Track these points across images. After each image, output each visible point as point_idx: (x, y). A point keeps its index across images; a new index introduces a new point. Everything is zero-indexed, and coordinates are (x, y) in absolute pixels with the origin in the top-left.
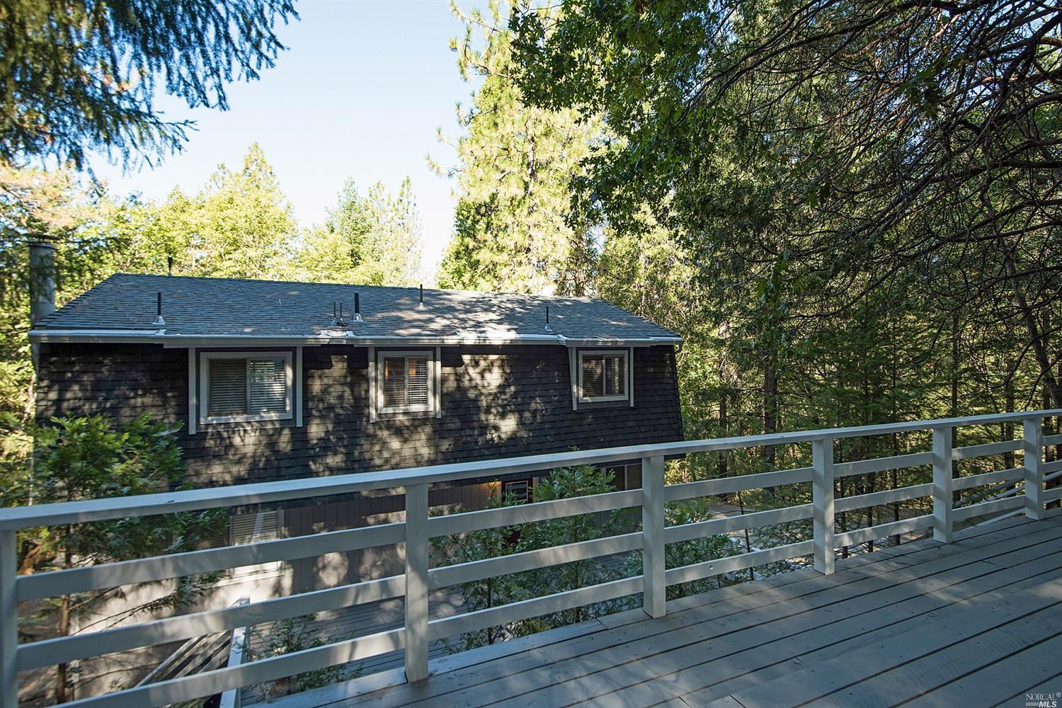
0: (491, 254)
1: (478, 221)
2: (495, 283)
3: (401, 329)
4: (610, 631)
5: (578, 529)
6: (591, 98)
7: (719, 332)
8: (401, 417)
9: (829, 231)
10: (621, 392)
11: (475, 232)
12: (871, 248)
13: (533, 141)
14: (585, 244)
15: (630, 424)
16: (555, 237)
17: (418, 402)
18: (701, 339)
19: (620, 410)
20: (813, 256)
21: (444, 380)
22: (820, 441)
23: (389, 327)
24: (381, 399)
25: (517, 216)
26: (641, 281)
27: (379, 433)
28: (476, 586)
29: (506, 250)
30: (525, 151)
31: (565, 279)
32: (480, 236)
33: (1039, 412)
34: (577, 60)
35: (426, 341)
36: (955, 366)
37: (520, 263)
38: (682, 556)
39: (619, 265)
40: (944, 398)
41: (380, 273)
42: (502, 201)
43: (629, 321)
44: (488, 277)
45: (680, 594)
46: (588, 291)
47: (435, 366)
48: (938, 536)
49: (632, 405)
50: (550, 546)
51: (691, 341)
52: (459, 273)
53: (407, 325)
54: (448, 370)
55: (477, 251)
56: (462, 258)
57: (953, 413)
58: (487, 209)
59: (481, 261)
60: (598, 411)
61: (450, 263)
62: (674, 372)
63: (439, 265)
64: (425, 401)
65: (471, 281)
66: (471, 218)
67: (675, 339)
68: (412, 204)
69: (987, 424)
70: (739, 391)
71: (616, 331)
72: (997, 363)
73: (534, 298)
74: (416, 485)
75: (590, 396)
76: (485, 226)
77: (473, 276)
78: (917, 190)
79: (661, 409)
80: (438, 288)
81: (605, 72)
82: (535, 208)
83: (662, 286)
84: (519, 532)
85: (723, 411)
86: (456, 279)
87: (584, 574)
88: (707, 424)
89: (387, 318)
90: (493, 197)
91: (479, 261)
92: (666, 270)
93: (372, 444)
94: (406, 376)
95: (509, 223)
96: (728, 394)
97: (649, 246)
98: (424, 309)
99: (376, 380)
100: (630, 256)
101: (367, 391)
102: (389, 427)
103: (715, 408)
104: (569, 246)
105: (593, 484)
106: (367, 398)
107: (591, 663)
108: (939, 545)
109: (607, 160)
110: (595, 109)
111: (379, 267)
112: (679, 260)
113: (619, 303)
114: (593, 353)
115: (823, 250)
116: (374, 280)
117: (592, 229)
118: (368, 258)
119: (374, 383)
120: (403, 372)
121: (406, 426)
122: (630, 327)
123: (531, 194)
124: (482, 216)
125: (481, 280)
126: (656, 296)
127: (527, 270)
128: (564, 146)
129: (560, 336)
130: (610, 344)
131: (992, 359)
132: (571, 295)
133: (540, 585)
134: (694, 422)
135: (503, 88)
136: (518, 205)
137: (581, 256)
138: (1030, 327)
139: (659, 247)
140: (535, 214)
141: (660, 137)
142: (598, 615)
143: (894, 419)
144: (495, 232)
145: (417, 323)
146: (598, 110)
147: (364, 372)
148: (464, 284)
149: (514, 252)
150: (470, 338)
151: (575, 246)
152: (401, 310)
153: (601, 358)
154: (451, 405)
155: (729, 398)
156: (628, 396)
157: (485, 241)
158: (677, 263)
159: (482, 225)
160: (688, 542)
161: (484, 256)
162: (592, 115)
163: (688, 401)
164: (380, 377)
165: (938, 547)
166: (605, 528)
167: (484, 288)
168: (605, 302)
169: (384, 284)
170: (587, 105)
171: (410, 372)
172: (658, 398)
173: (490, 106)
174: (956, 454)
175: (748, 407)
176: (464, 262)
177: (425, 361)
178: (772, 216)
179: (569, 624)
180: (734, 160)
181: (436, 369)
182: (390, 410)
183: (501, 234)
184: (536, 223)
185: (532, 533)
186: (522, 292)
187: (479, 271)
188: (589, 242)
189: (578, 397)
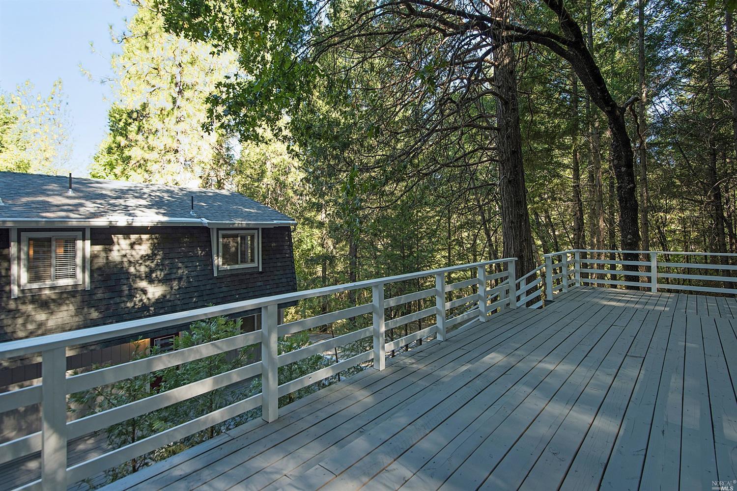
0: (142, 152)
1: (130, 124)
2: (146, 175)
3: (48, 212)
4: (236, 440)
5: (211, 367)
6: (223, 39)
7: (321, 217)
8: (47, 292)
9: (383, 155)
10: (252, 261)
11: (127, 132)
12: (405, 167)
13: (181, 66)
14: (224, 150)
15: (259, 284)
16: (200, 143)
17: (66, 276)
18: (310, 222)
19: (251, 274)
20: (376, 170)
21: (94, 257)
22: (377, 285)
23: (35, 210)
24: (24, 277)
25: (166, 123)
26: (268, 180)
27: (23, 308)
28: (120, 428)
29: (156, 150)
30: (173, 73)
31: (209, 175)
32: (132, 136)
33: (487, 262)
34: (212, 8)
35: (74, 223)
36: (449, 237)
37: (169, 161)
38: (291, 374)
39: (252, 168)
40: (444, 257)
41: (26, 162)
42: (152, 109)
43: (259, 208)
44: (139, 170)
45: (290, 401)
46: (227, 186)
47: (84, 245)
48: (439, 338)
49: (260, 270)
50: (188, 384)
51: (303, 224)
52: (111, 166)
53: (55, 209)
54: (98, 248)
55: (128, 149)
56: (114, 154)
57: (448, 265)
58: (139, 115)
59: (133, 157)
60: (233, 276)
61: (101, 157)
62: (291, 245)
63: (92, 157)
64: (74, 276)
65: (122, 173)
66: (123, 120)
67: (291, 222)
68: (64, 103)
69: (464, 270)
70: (334, 257)
71: (249, 216)
72: (468, 237)
73: (181, 190)
74: (53, 349)
75: (228, 265)
76: (137, 129)
77: (124, 170)
78: (429, 135)
79: (281, 272)
80: (90, 177)
81: (234, 23)
82: (182, 119)
83: (283, 185)
84: (161, 378)
85: (324, 271)
86: (108, 171)
87: (217, 399)
88: (314, 280)
89: (33, 202)
90: (144, 106)
91: (130, 157)
92: (286, 173)
93: (14, 318)
94: (53, 255)
95: (159, 128)
96: (327, 260)
97: (274, 156)
98: (73, 195)
99: (19, 259)
100: (260, 162)
101: (8, 269)
102: (33, 302)
103: (319, 269)
104: (212, 151)
105: (226, 331)
106: (8, 276)
107: (220, 468)
108: (440, 343)
109: (236, 87)
110: (226, 47)
111: (24, 156)
112: (295, 167)
113: (252, 195)
114: (231, 232)
115: (381, 167)
116: (19, 167)
117: (230, 140)
118: (12, 147)
119: (16, 262)
120: (50, 251)
121: (52, 299)
122: (259, 213)
123: (178, 107)
124: (134, 120)
125: (132, 172)
126: (279, 192)
127: (174, 167)
128: (207, 74)
129: (203, 219)
130: (244, 226)
131: (466, 234)
132: (213, 188)
133: (180, 416)
134: (306, 279)
135: (154, 21)
136: (168, 115)
137: (222, 159)
138: (482, 216)
139: (280, 157)
140: (181, 124)
141: (275, 78)
142: (228, 429)
143: (418, 270)
144: (146, 135)
145: (66, 208)
146: (228, 48)
147: (5, 252)
148: (116, 175)
149: (163, 152)
150: (121, 220)
151: (217, 152)
152: (48, 195)
153: (236, 236)
154: (100, 278)
155: (328, 262)
156: (257, 264)
157: (136, 141)
158: (293, 169)
159: (134, 127)
160: (295, 363)
161: (136, 153)
162: (223, 51)
163: (300, 266)
164: (23, 256)
165: (439, 344)
166: (234, 362)
167: (136, 179)
168: (241, 194)
169: (31, 171)
170: (220, 43)
171: (58, 251)
172: (279, 264)
173: (142, 32)
174: (448, 288)
175: (340, 267)
176: (116, 156)
177: (73, 241)
178: (351, 143)
179: (204, 441)
180: (328, 103)
181: (85, 248)
182: (35, 286)
183: (151, 137)
184: (184, 131)
185: (173, 376)
186: (171, 184)
187: (130, 165)
188: (228, 149)
189: (218, 266)
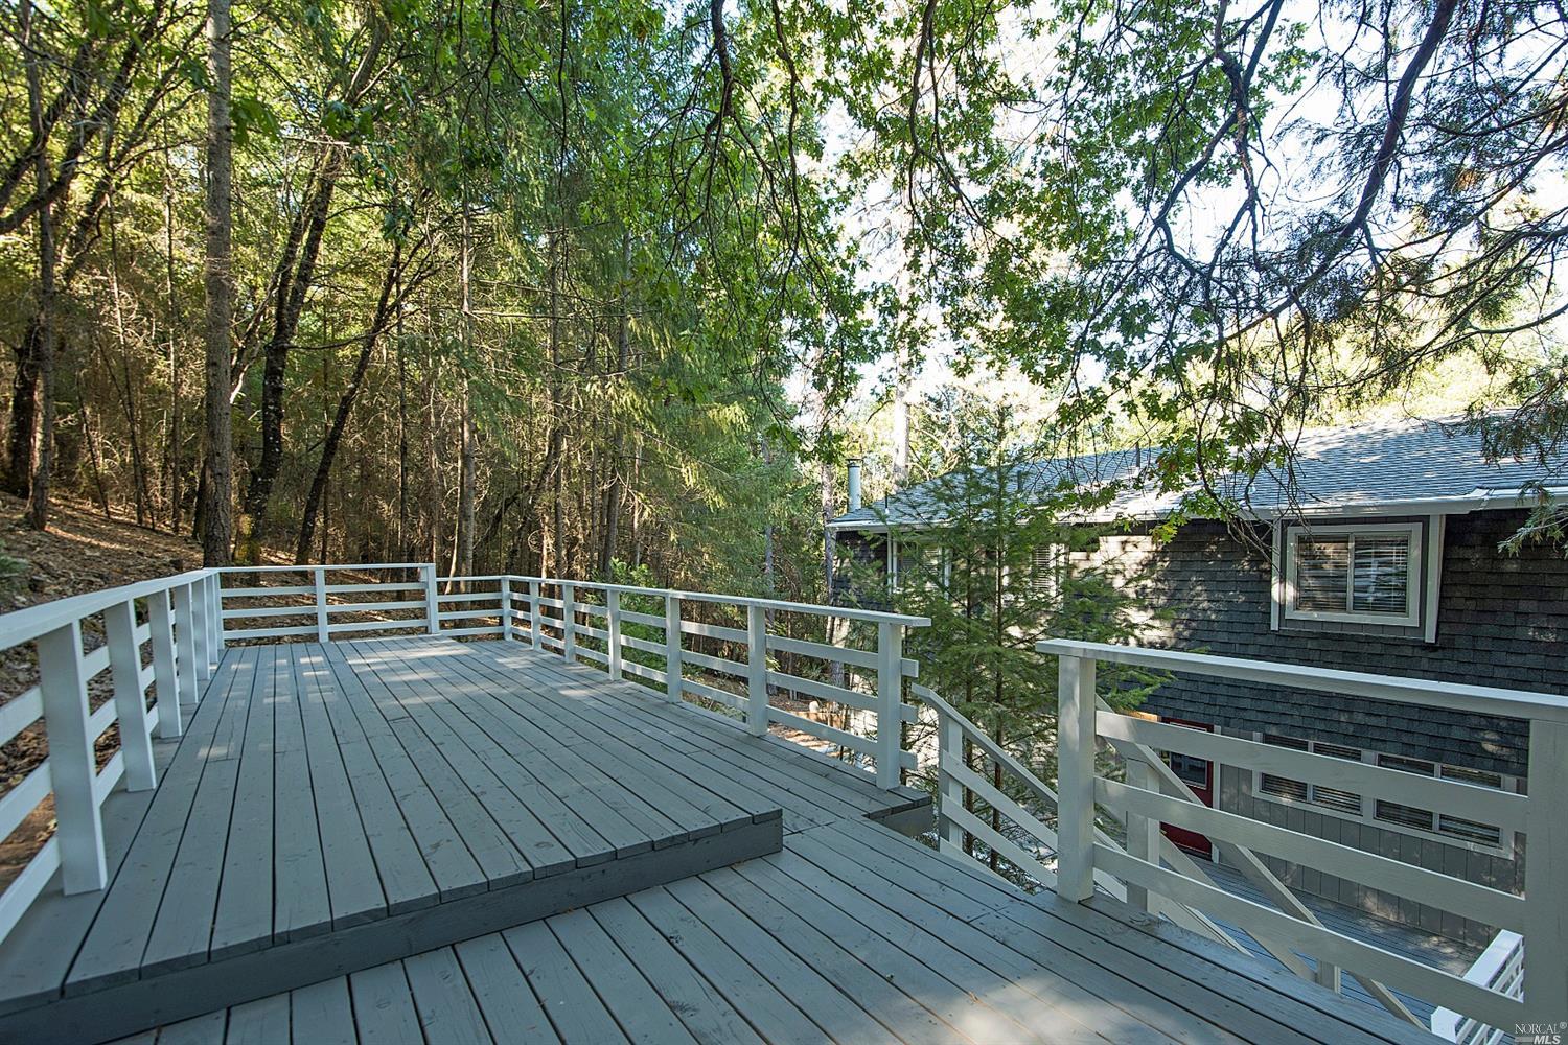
49: (1430, 637)
75: (1315, 609)
153: (1344, 540)
156: (1419, 620)
189: (1282, 607)
